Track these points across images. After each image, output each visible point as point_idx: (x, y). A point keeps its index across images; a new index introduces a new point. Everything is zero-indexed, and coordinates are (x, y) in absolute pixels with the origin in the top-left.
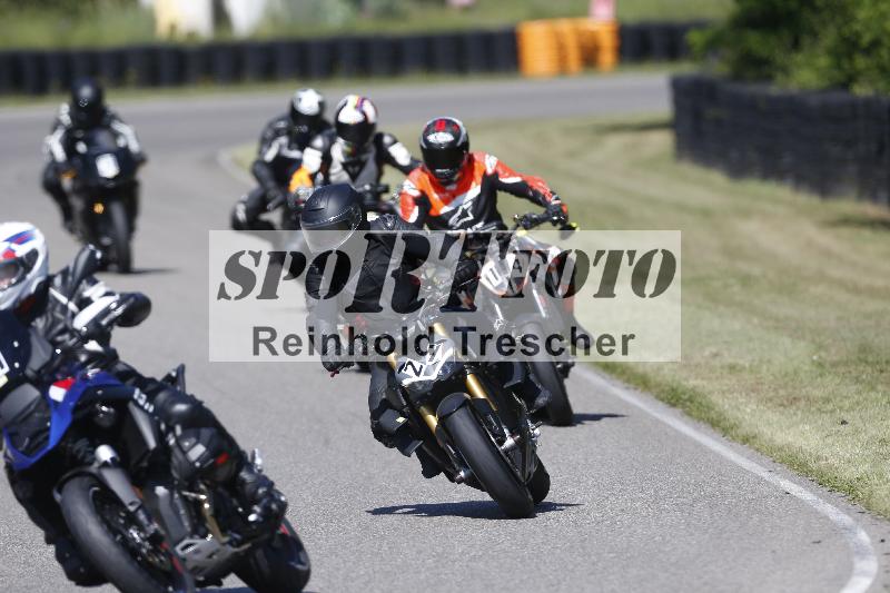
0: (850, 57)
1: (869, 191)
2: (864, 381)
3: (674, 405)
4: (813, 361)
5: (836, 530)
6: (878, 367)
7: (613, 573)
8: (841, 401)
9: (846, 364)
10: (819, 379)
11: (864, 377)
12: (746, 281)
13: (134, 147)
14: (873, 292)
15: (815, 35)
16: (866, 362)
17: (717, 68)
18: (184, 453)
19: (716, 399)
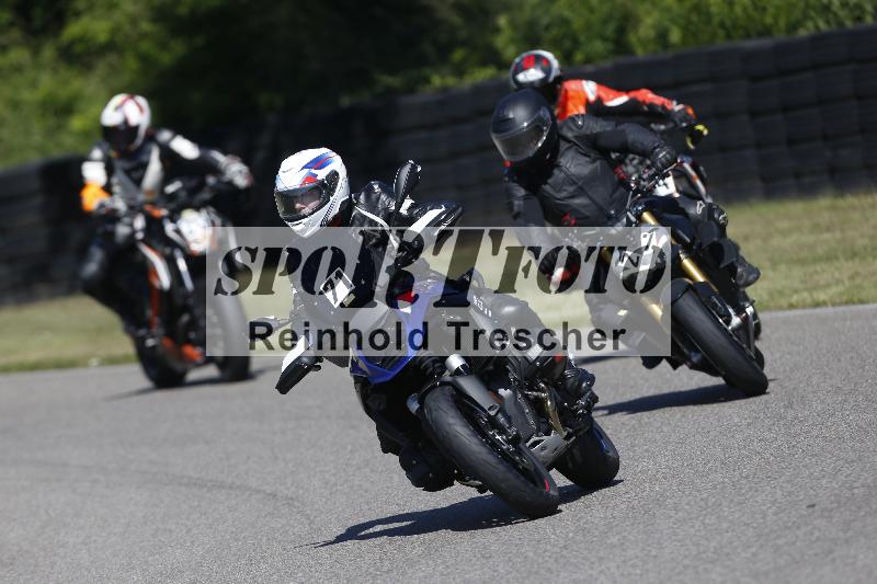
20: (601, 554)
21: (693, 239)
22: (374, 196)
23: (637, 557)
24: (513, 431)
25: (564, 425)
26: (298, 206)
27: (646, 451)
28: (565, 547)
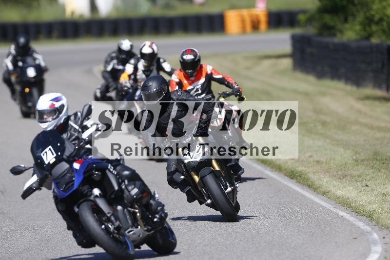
0: (370, 26)
1: (377, 85)
2: (375, 168)
3: (292, 178)
4: (353, 160)
5: (363, 233)
6: (382, 162)
7: (266, 252)
8: (366, 176)
9: (368, 160)
10: (356, 167)
11: (376, 166)
12: (324, 124)
13: (43, 64)
14: (380, 129)
15: (354, 16)
16: (377, 159)
17: (311, 31)
18: (129, 192)
19: (311, 175)
22: (78, 118)
24: (117, 223)
25: (146, 225)
26: (45, 117)
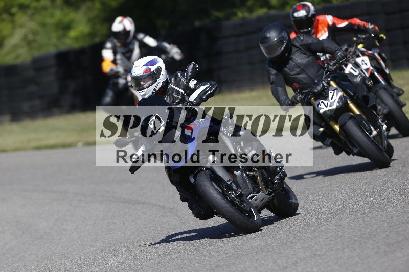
20: (316, 235)
21: (355, 93)
22: (178, 79)
23: (332, 236)
24: (239, 192)
25: (267, 188)
26: (142, 83)
27: (337, 187)
28: (299, 232)
